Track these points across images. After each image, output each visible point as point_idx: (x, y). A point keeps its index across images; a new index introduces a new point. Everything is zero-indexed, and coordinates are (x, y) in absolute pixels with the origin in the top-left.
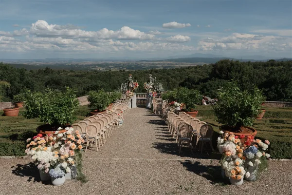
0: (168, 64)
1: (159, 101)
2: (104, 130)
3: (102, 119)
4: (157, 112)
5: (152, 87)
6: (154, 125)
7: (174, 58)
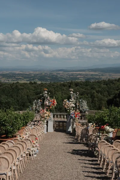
0: (92, 75)
1: (83, 124)
2: (17, 163)
3: (13, 148)
4: (81, 139)
5: (74, 105)
6: (79, 157)
7: (100, 67)
